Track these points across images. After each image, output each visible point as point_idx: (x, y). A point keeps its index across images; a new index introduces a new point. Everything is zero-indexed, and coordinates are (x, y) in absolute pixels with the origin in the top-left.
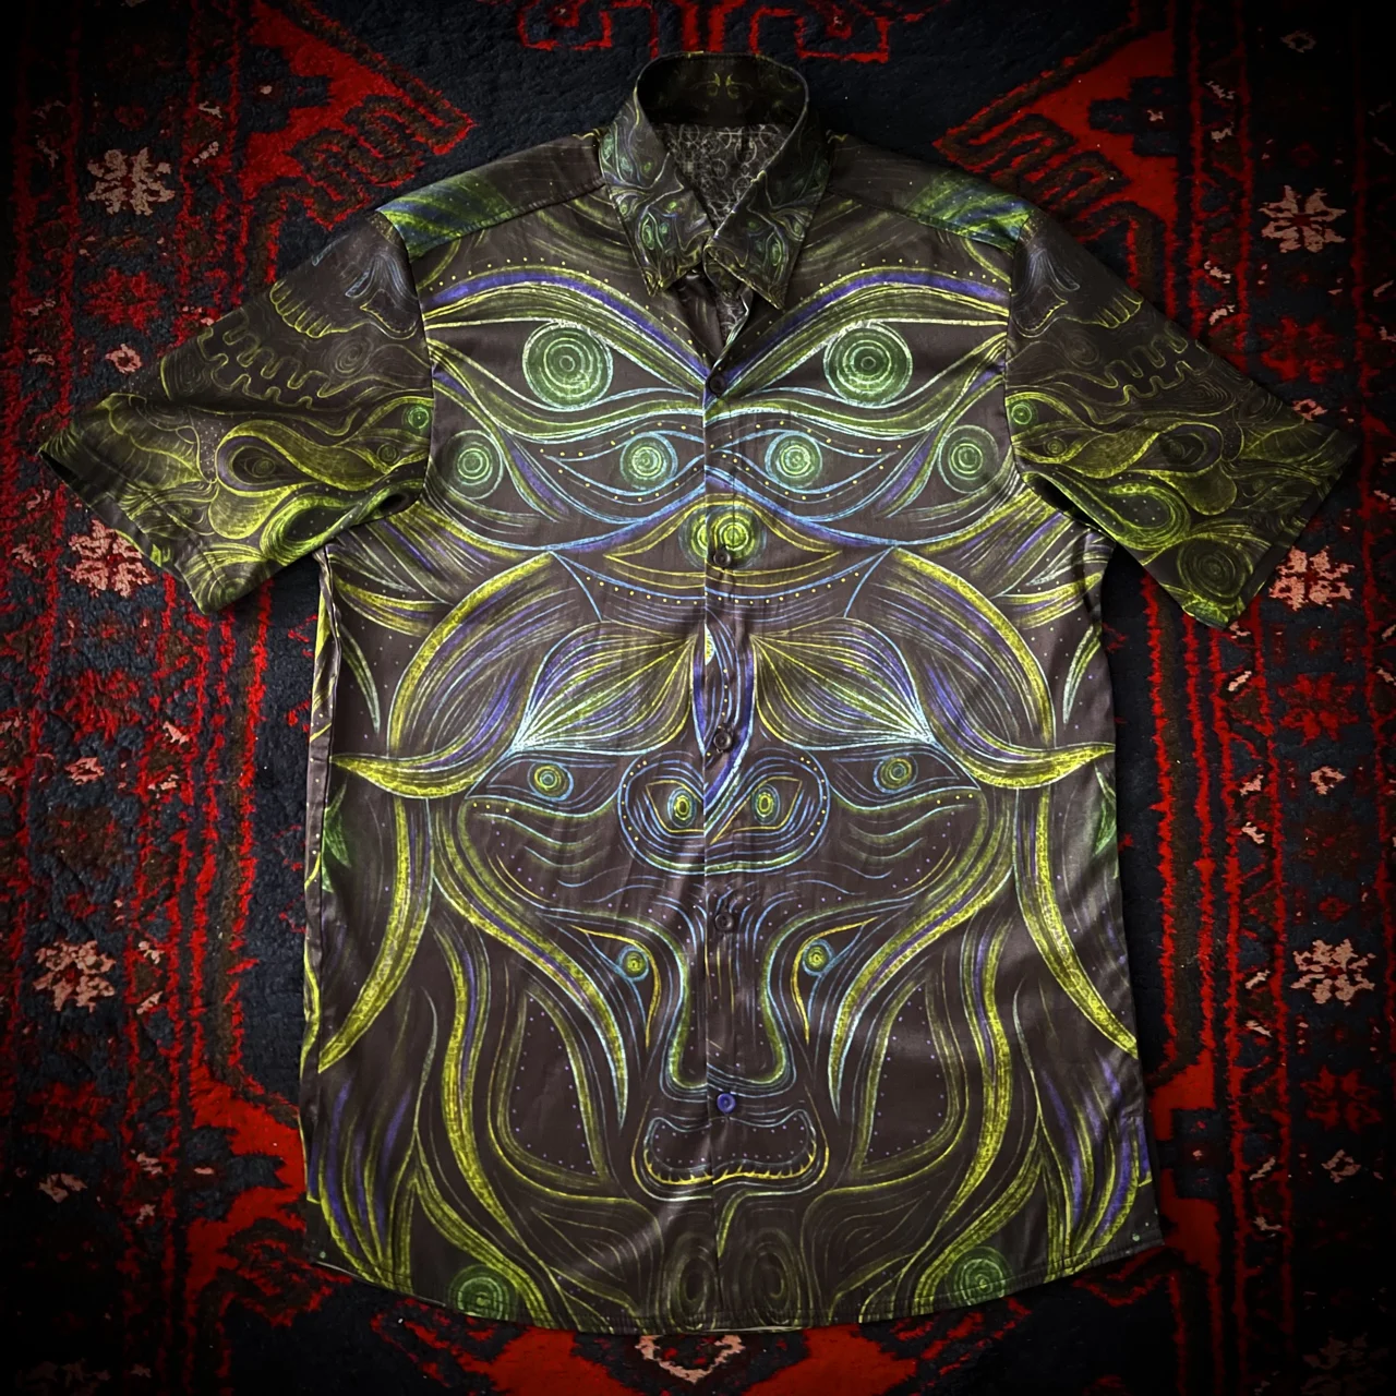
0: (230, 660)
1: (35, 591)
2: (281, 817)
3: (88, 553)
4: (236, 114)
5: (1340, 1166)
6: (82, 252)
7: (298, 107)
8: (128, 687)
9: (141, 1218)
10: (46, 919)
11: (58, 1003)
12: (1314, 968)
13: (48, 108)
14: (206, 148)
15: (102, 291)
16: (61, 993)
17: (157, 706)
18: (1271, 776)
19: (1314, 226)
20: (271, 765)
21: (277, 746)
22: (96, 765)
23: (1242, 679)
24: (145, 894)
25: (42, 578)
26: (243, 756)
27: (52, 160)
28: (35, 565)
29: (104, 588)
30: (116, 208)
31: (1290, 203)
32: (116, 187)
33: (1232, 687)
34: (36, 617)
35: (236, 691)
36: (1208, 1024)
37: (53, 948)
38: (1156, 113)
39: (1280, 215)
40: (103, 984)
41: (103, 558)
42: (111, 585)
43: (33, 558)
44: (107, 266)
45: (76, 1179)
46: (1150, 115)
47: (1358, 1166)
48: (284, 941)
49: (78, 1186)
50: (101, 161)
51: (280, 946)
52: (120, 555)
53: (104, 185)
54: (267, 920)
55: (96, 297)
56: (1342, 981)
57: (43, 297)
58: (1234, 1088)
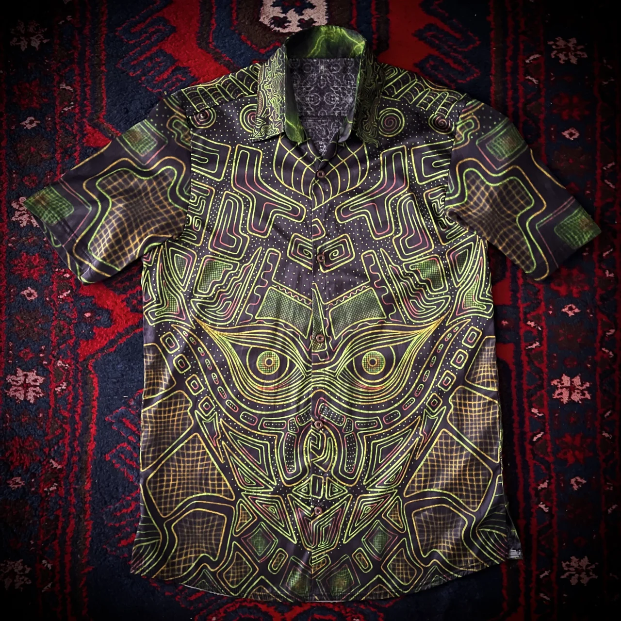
0: (80, 431)
2: (103, 502)
3: (15, 383)
6: (10, 245)
8: (34, 444)
12: (571, 569)
15: (19, 263)
16: (7, 583)
17: (47, 452)
18: (552, 480)
20: (99, 479)
21: (101, 469)
22: (21, 480)
23: (539, 436)
24: (44, 538)
26: (86, 475)
29: (22, 399)
30: (25, 224)
32: (24, 214)
33: (535, 439)
35: (82, 445)
36: (522, 594)
37: (3, 563)
40: (26, 579)
41: (22, 385)
42: (26, 397)
44: (21, 251)
48: (106, 558)
51: (104, 560)
52: (30, 383)
53: (20, 213)
54: (97, 549)
55: (16, 266)
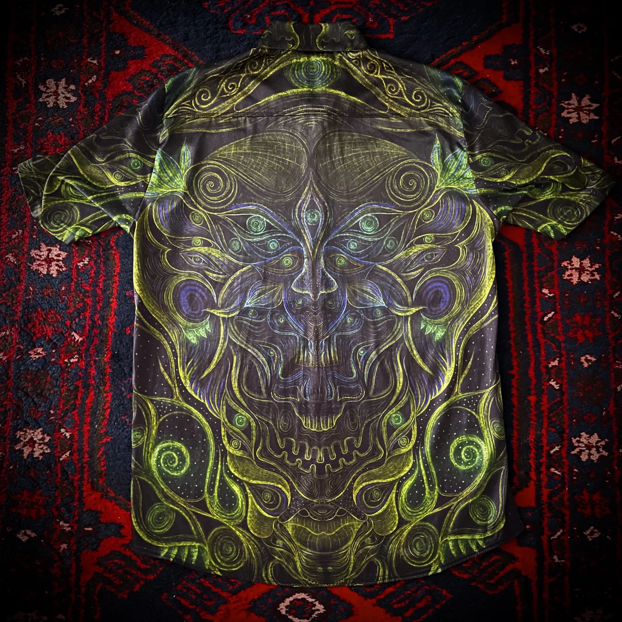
0: (101, 304)
1: (15, 274)
2: (123, 374)
3: (38, 257)
4: (104, 63)
5: (591, 533)
6: (36, 124)
7: (131, 60)
8: (56, 317)
9: (62, 549)
10: (20, 418)
11: (25, 456)
12: (580, 444)
13: (21, 60)
14: (91, 78)
15: (45, 142)
16: (27, 451)
17: (68, 325)
18: (562, 358)
19: (585, 112)
20: (118, 351)
21: (121, 342)
22: (42, 351)
23: (550, 315)
24: (63, 407)
25: (19, 268)
26: (106, 347)
27: (23, 83)
28: (15, 263)
29: (45, 273)
30: (51, 105)
31: (574, 101)
32: (51, 95)
33: (546, 319)
34: (16, 286)
35: (103, 318)
36: (533, 470)
37: (23, 431)
38: (514, 60)
39: (570, 107)
40: (45, 447)
41: (45, 260)
42: (48, 271)
43: (15, 260)
44: (47, 130)
45: (32, 532)
46: (511, 62)
47: (600, 533)
48: (124, 429)
49: (33, 535)
50: (44, 84)
51: (123, 431)
52: (53, 258)
53: (47, 95)
54: (116, 420)
55: (42, 144)
56: (593, 451)
57: (19, 145)
58: (545, 498)
